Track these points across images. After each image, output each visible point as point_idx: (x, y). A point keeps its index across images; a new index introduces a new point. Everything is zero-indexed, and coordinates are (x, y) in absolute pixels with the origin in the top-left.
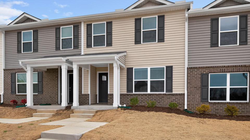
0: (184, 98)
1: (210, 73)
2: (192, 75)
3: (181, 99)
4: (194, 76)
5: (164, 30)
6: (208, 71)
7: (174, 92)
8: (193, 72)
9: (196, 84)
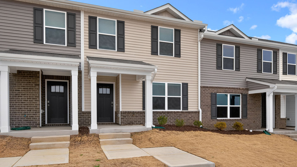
0: (199, 116)
1: (217, 92)
2: (204, 94)
3: (196, 116)
4: (205, 95)
5: (180, 45)
6: (216, 91)
7: (189, 110)
8: (205, 91)
9: (207, 103)
